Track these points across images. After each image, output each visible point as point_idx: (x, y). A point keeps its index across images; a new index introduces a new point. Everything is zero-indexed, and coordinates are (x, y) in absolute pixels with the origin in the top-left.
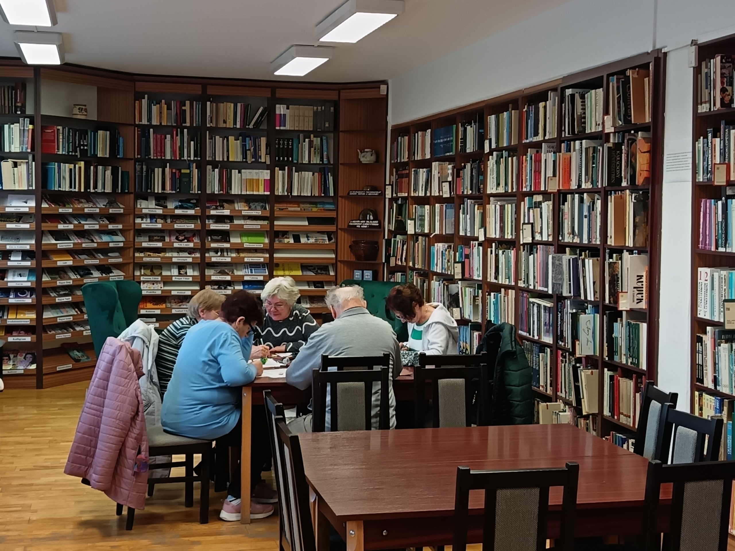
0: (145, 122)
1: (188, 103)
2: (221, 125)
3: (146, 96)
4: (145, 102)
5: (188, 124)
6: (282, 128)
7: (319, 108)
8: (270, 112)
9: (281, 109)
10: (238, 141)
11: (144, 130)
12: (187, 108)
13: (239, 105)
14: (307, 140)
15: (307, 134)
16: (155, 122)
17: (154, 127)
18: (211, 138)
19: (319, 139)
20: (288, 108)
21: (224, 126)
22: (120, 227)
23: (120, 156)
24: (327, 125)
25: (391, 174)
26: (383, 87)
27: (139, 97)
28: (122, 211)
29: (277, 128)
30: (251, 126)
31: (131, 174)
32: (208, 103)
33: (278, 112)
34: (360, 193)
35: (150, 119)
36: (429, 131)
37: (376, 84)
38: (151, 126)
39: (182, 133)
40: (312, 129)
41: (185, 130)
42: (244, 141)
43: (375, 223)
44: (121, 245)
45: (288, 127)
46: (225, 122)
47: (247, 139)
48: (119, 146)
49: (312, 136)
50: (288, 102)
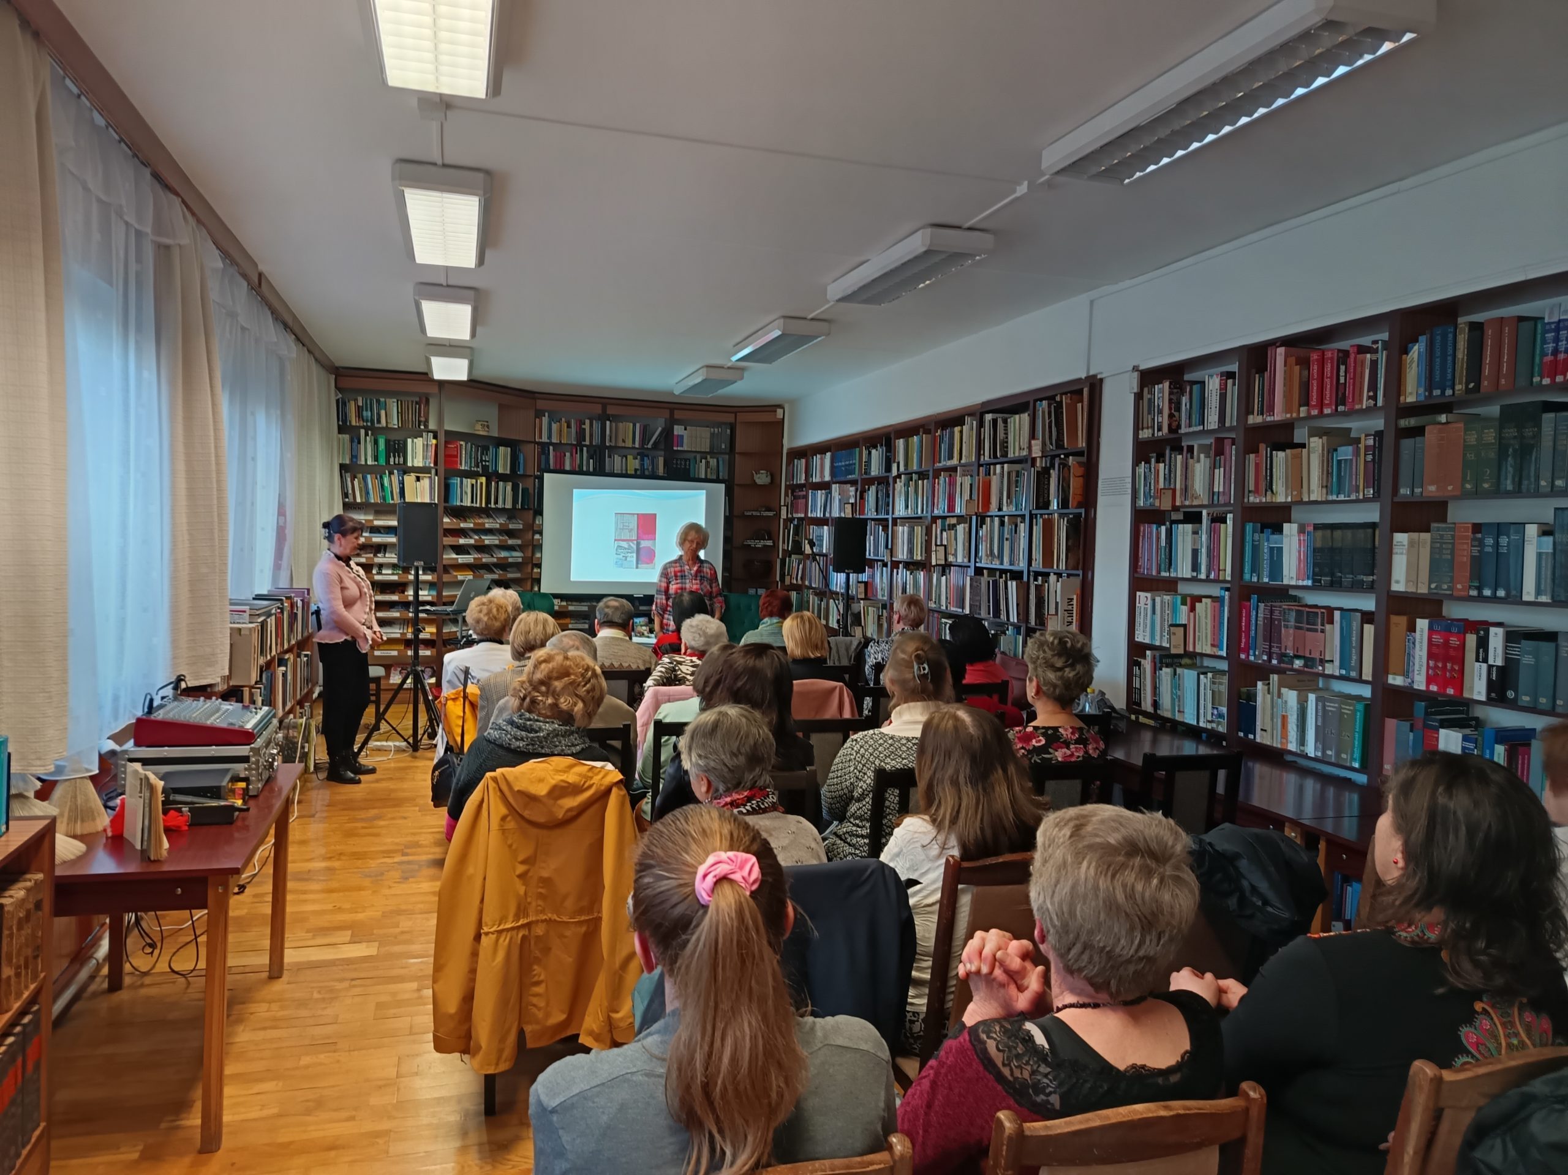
0: (545, 439)
1: (587, 422)
2: (621, 444)
3: (547, 414)
4: (545, 420)
5: (587, 443)
6: (679, 448)
7: (716, 430)
8: (667, 433)
9: (678, 430)
10: (637, 461)
11: (544, 447)
12: (587, 426)
13: (638, 425)
14: (703, 461)
15: (704, 455)
16: (554, 440)
17: (554, 445)
18: (610, 457)
19: (715, 460)
20: (685, 429)
21: (623, 445)
22: (519, 542)
23: (521, 472)
24: (723, 447)
25: (786, 495)
26: (780, 411)
27: (539, 414)
28: (521, 527)
29: (675, 448)
30: (649, 446)
31: (531, 491)
32: (608, 423)
33: (676, 433)
34: (755, 513)
35: (550, 437)
36: (828, 454)
37: (773, 408)
38: (551, 444)
39: (582, 451)
40: (708, 450)
41: (585, 449)
42: (642, 460)
43: (770, 543)
44: (520, 560)
45: (685, 448)
46: (624, 441)
47: (646, 458)
48: (519, 463)
49: (709, 457)
50: (685, 424)
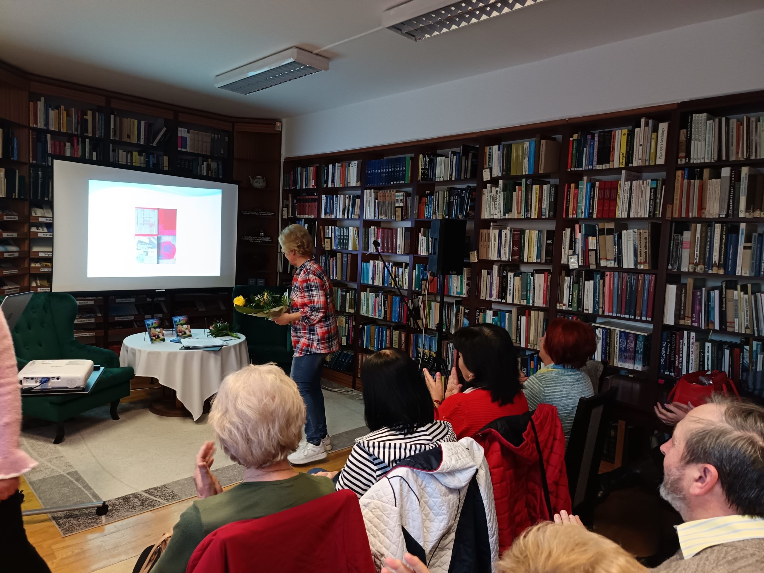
0: (41, 125)
1: (89, 113)
2: (125, 139)
3: (42, 99)
4: (41, 105)
5: (90, 135)
6: (183, 150)
7: (216, 136)
8: (172, 134)
9: (182, 132)
10: (142, 157)
11: (40, 134)
12: (89, 117)
13: (143, 123)
14: (205, 163)
15: (205, 158)
16: (52, 128)
17: (51, 132)
18: (114, 151)
19: (216, 164)
20: (188, 132)
21: (128, 140)
22: (15, 235)
23: (15, 158)
24: (222, 152)
25: (285, 198)
26: (278, 124)
27: (35, 98)
28: (17, 218)
29: (179, 149)
30: (154, 144)
31: (27, 180)
32: (112, 117)
33: (179, 135)
34: (253, 213)
35: (47, 123)
37: (272, 122)
38: (48, 131)
39: (84, 143)
40: (209, 154)
41: (87, 140)
42: (147, 157)
43: (268, 239)
44: (17, 255)
45: (188, 150)
46: (129, 137)
47: (151, 156)
48: (13, 148)
49: (210, 160)
50: (189, 127)
